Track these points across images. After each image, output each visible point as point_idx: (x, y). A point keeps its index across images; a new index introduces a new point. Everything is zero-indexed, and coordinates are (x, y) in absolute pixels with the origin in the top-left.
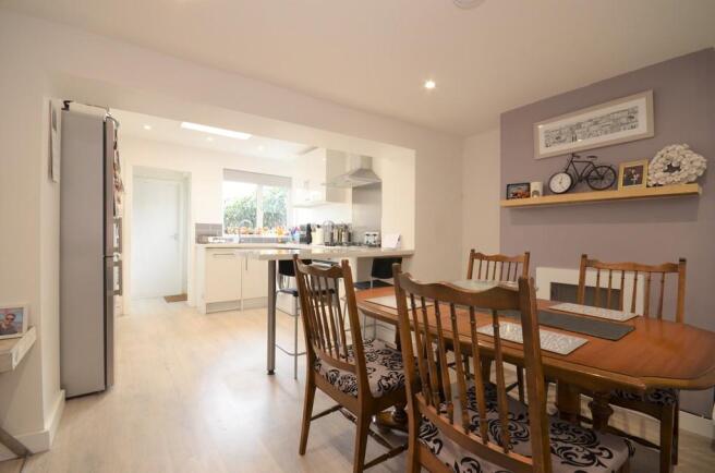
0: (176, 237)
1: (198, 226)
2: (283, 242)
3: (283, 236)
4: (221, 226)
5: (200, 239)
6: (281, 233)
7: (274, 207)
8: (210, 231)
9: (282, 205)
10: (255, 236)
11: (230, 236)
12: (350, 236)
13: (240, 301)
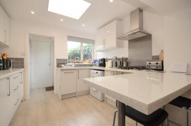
0: (50, 64)
1: (57, 60)
2: (91, 66)
3: (91, 64)
4: (67, 60)
5: (59, 65)
6: (90, 62)
7: (86, 52)
8: (62, 62)
9: (89, 51)
10: (80, 64)
11: (71, 64)
12: (127, 63)
13: (76, 93)
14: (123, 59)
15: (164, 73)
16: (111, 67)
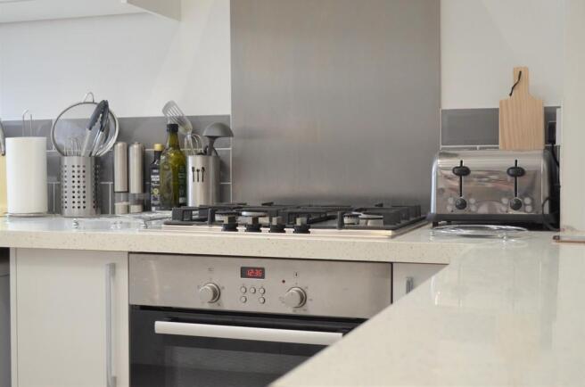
14: (173, 129)
15: (565, 249)
16: (38, 216)
